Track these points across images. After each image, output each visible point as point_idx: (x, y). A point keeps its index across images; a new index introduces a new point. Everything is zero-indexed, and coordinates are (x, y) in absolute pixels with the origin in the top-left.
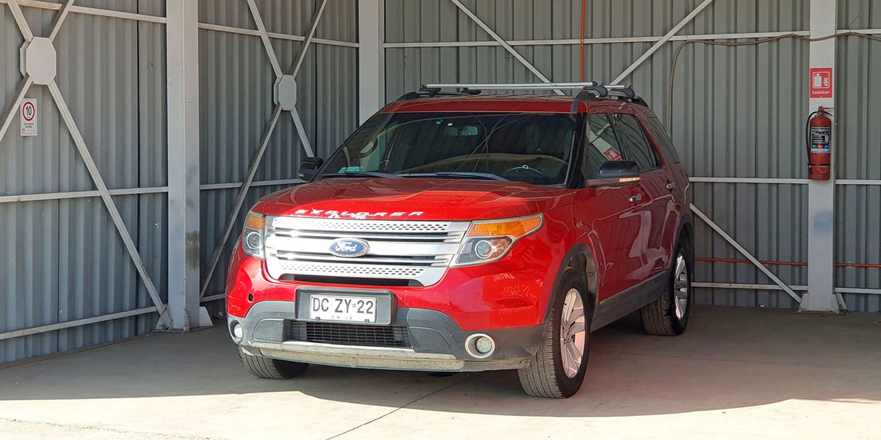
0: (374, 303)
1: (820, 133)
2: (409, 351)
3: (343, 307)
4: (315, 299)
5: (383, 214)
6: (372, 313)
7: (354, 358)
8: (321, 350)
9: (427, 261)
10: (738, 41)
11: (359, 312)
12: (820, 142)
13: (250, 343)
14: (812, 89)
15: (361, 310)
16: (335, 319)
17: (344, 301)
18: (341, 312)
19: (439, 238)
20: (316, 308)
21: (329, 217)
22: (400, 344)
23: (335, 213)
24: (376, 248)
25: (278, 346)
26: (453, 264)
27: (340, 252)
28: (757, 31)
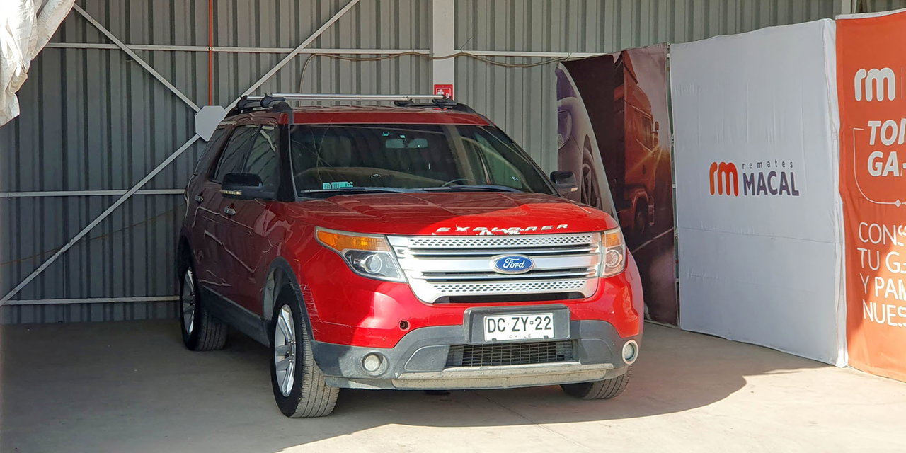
0: (551, 318)
2: (576, 364)
3: (520, 325)
4: (489, 320)
5: (534, 229)
6: (550, 328)
7: (507, 378)
8: (487, 373)
9: (580, 272)
11: (537, 328)
13: (397, 374)
15: (539, 327)
16: (513, 338)
17: (520, 320)
18: (518, 330)
19: (583, 249)
20: (492, 329)
21: (481, 234)
22: (562, 358)
23: (484, 230)
24: (539, 263)
25: (436, 375)
26: (603, 274)
27: (509, 269)
28: (378, 48)
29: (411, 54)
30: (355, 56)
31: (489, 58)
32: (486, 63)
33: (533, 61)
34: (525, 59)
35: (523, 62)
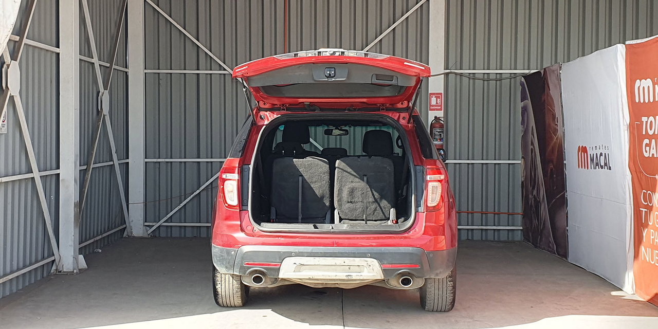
1: (439, 132)
12: (438, 137)
14: (431, 106)
31: (471, 75)
32: (469, 78)
33: (503, 76)
34: (498, 75)
35: (496, 77)
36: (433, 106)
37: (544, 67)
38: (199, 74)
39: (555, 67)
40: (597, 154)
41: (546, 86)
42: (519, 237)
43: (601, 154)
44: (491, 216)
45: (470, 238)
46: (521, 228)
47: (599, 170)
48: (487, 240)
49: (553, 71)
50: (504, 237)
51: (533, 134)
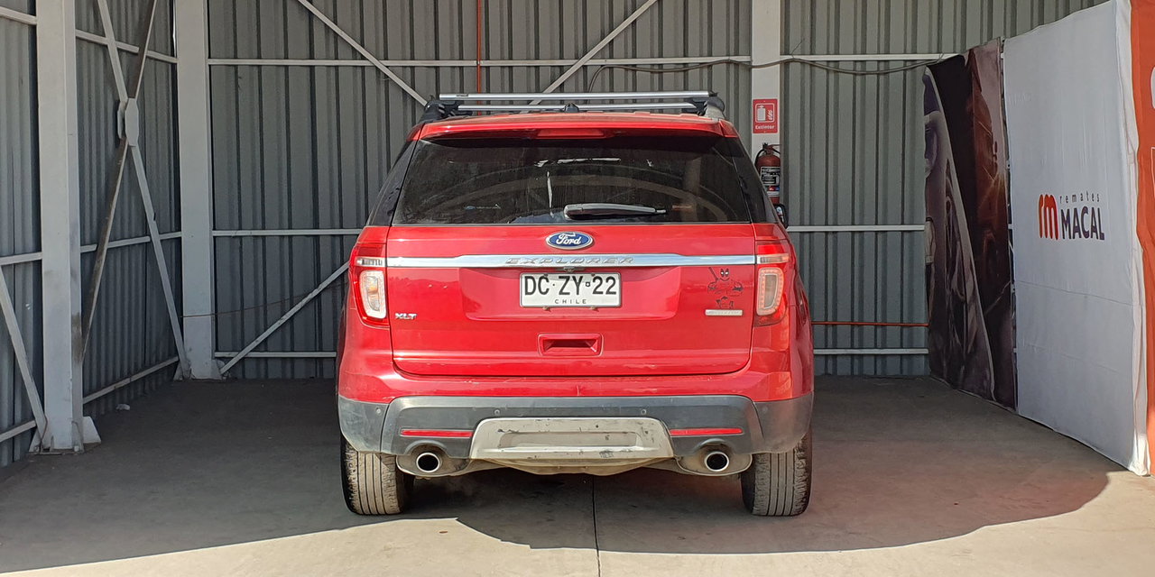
1: (771, 174)
10: (664, 67)
12: (770, 183)
14: (755, 124)
28: (685, 56)
29: (729, 62)
30: (656, 67)
31: (832, 65)
32: (828, 71)
33: (892, 66)
34: (882, 64)
35: (878, 68)
36: (762, 124)
37: (968, 48)
38: (314, 66)
39: (993, 46)
40: (1076, 210)
41: (974, 82)
42: (921, 367)
43: (1085, 210)
44: (869, 330)
45: (830, 371)
46: (926, 351)
47: (1080, 241)
48: (862, 375)
49: (988, 54)
50: (893, 369)
51: (949, 174)
